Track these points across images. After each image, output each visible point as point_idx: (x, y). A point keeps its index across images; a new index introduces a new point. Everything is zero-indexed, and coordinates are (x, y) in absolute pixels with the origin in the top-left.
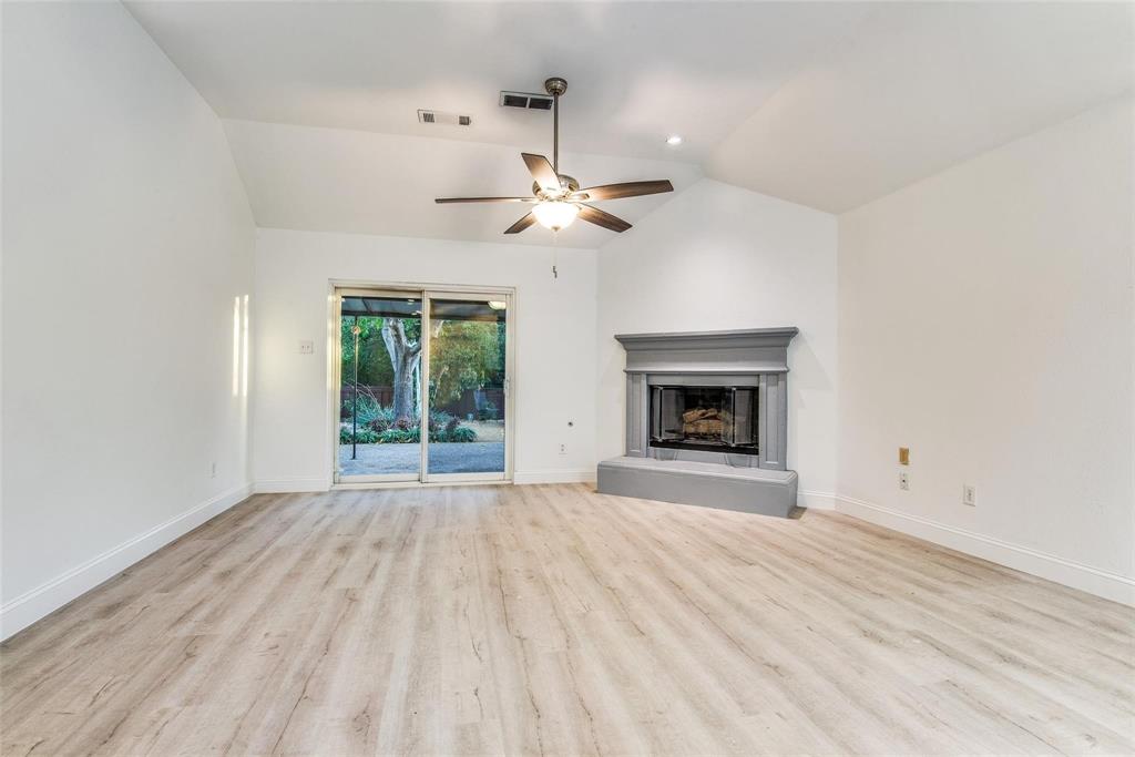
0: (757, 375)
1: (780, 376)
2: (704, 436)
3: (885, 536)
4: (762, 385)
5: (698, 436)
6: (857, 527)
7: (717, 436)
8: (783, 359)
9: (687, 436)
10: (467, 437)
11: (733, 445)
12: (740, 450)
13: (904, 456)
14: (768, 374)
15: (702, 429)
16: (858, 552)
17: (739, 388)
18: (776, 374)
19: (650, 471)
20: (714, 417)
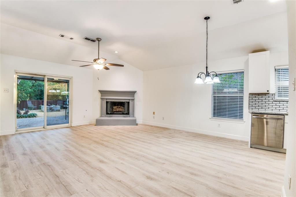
0: (129, 99)
1: (133, 100)
2: (118, 112)
3: (152, 126)
4: (130, 102)
5: (116, 112)
6: (148, 126)
7: (121, 111)
8: (134, 96)
9: (114, 112)
10: (34, 116)
11: (125, 113)
12: (126, 114)
13: (154, 113)
14: (131, 99)
15: (117, 110)
16: (149, 129)
17: (126, 102)
18: (133, 99)
19: (109, 120)
20: (120, 108)
